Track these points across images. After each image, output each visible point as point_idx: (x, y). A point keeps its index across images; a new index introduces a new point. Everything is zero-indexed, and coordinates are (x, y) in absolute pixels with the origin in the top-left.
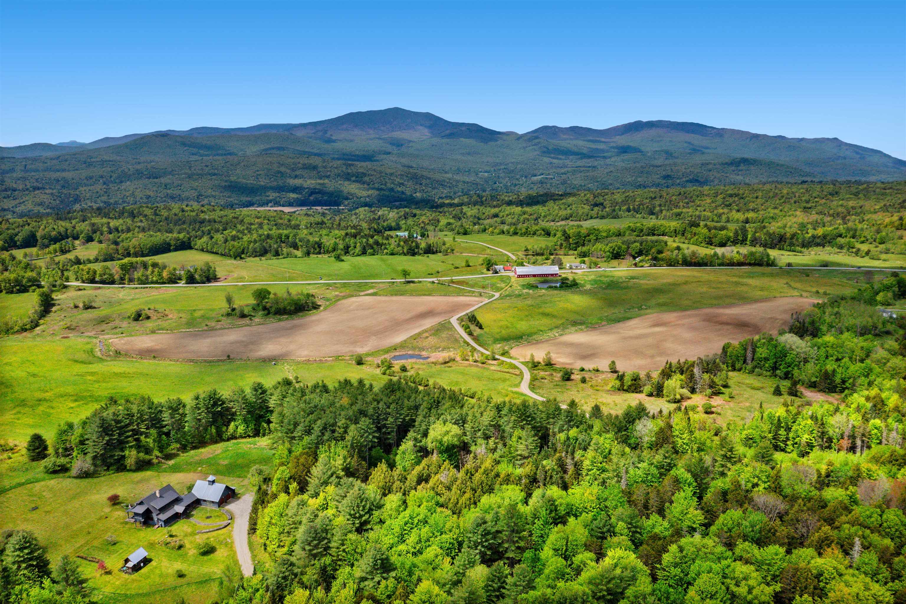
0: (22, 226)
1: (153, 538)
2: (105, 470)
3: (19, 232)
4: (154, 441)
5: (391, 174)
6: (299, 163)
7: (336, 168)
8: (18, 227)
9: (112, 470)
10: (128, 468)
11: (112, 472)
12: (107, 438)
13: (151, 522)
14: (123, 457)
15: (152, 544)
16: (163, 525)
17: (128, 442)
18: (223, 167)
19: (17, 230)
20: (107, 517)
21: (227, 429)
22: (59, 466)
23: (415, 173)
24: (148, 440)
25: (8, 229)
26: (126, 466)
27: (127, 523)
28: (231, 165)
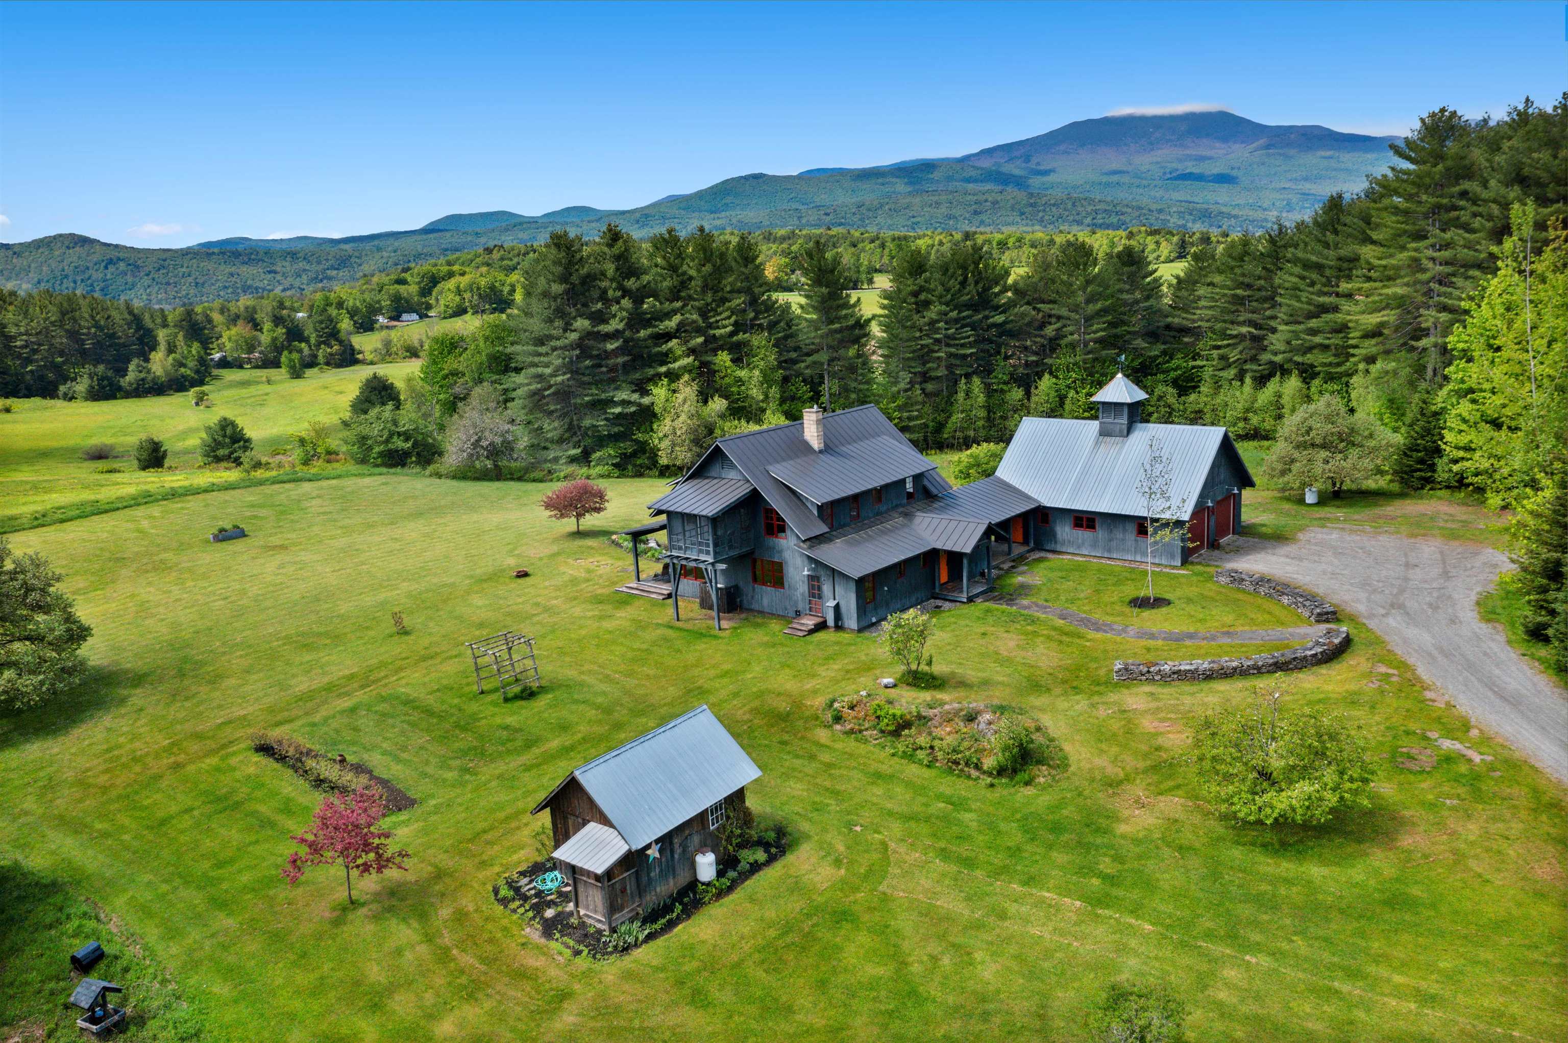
0: (524, 255)
1: (786, 682)
2: (573, 460)
3: (518, 263)
4: (767, 380)
5: (1160, 211)
6: (986, 201)
7: (1054, 205)
8: (519, 255)
9: (600, 461)
10: (664, 461)
11: (599, 470)
12: (582, 324)
13: (766, 596)
14: (647, 416)
15: (781, 719)
16: (851, 622)
17: (664, 358)
18: (854, 214)
19: (516, 260)
20: (523, 575)
21: (1028, 394)
22: (407, 436)
23: (1207, 210)
24: (743, 373)
25: (502, 259)
26: (654, 455)
27: (624, 600)
28: (869, 210)
